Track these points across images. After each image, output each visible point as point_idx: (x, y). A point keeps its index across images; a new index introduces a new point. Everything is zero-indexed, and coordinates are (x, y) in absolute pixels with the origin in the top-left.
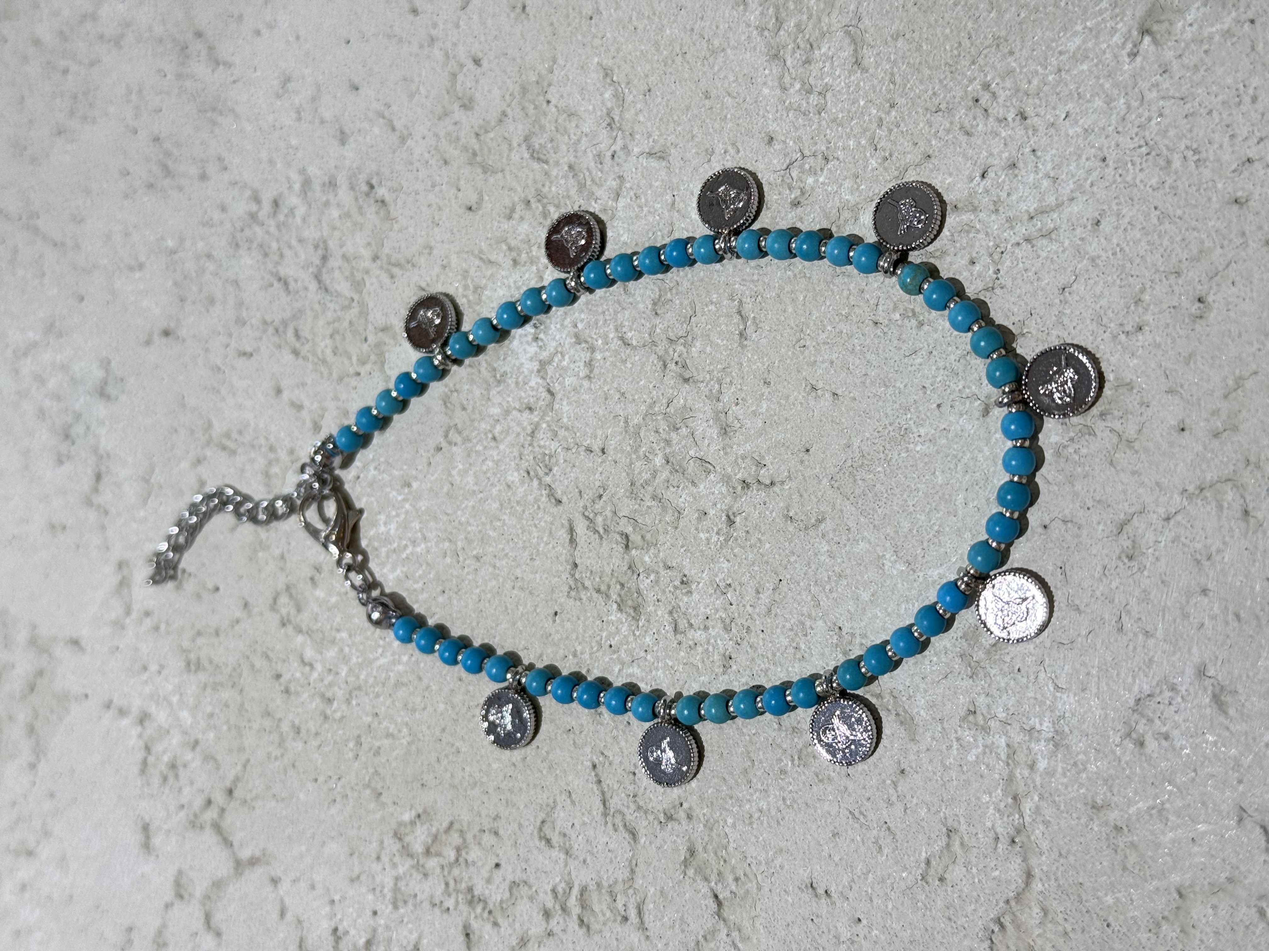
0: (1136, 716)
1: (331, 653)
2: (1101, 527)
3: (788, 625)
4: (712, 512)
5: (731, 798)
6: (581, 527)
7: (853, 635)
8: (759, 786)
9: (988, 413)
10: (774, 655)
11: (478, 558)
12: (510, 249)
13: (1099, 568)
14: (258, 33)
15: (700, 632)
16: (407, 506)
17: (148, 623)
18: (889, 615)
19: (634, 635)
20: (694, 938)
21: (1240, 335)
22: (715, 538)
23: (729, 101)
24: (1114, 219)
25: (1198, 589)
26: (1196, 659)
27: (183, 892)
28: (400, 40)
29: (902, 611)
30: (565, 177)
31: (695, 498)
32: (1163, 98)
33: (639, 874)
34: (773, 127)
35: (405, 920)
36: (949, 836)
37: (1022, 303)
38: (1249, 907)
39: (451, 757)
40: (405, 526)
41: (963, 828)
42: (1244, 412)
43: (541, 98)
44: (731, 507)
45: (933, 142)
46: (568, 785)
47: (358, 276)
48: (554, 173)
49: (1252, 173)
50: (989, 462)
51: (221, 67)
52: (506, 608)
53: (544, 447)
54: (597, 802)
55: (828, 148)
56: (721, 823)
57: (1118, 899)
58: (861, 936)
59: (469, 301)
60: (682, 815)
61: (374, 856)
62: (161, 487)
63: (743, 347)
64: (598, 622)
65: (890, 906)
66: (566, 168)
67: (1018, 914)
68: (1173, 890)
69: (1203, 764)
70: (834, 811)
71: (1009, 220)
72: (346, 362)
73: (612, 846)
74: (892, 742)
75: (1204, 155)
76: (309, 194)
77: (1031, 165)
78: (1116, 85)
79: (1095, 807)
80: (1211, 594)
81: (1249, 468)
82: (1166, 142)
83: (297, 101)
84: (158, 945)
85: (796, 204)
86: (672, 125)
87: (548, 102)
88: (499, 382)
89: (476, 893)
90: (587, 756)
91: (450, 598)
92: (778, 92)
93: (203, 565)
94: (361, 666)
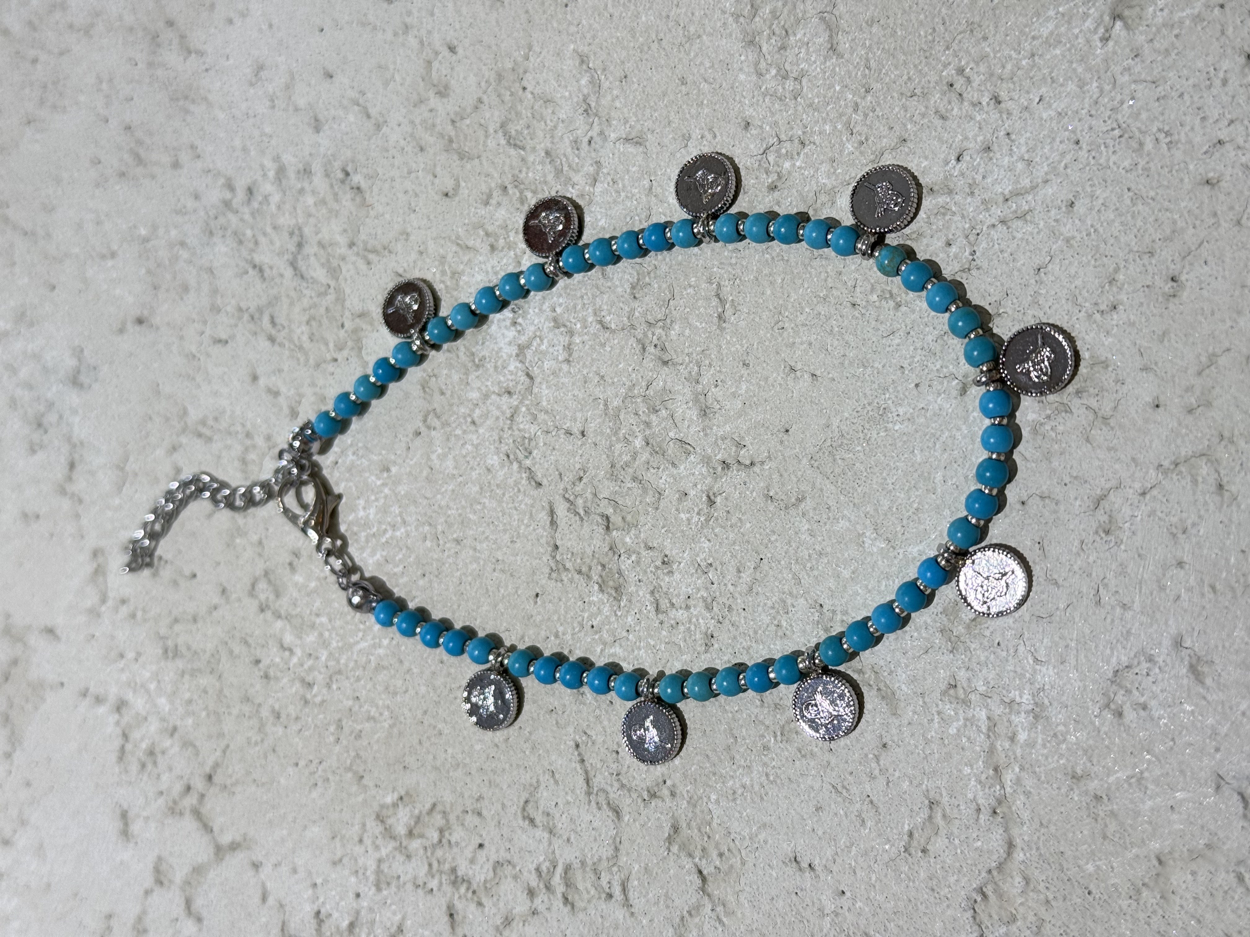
0: (1114, 687)
1: (311, 638)
2: (1078, 503)
3: (769, 603)
5: (714, 774)
6: (561, 509)
7: (834, 612)
8: (742, 763)
9: (965, 392)
11: (458, 541)
12: (487, 234)
13: (1077, 543)
14: (230, 21)
15: (681, 612)
16: (386, 491)
17: (124, 610)
18: (869, 591)
19: (616, 615)
20: (678, 913)
21: (1213, 313)
22: (695, 519)
23: (704, 86)
25: (1174, 562)
26: (1173, 631)
27: (162, 878)
28: (375, 28)
29: (883, 588)
30: (542, 163)
32: (1135, 82)
33: (623, 851)
34: (749, 112)
35: (389, 902)
36: (931, 808)
37: (998, 284)
38: (1227, 872)
39: (433, 739)
40: (384, 510)
41: (945, 799)
42: (1218, 390)
43: (517, 85)
45: (909, 127)
46: (551, 764)
47: (335, 263)
48: (531, 158)
49: (1223, 155)
51: (193, 55)
52: (487, 590)
53: (524, 430)
55: (804, 133)
56: (705, 799)
57: (1098, 868)
58: (845, 908)
59: (446, 287)
60: (665, 792)
61: (356, 839)
62: (136, 475)
64: (580, 603)
65: (874, 879)
66: (543, 154)
69: (1180, 733)
70: (817, 786)
72: (323, 348)
73: (595, 824)
74: (874, 717)
75: (1176, 137)
76: (284, 182)
77: (1005, 149)
78: (1089, 69)
79: (1075, 777)
80: (1187, 567)
81: (1223, 443)
82: (1139, 125)
83: (271, 90)
84: (138, 931)
85: (773, 188)
86: (648, 111)
88: (478, 366)
89: (460, 873)
90: (570, 735)
91: (430, 582)
92: (754, 78)
93: (180, 552)
94: (341, 650)
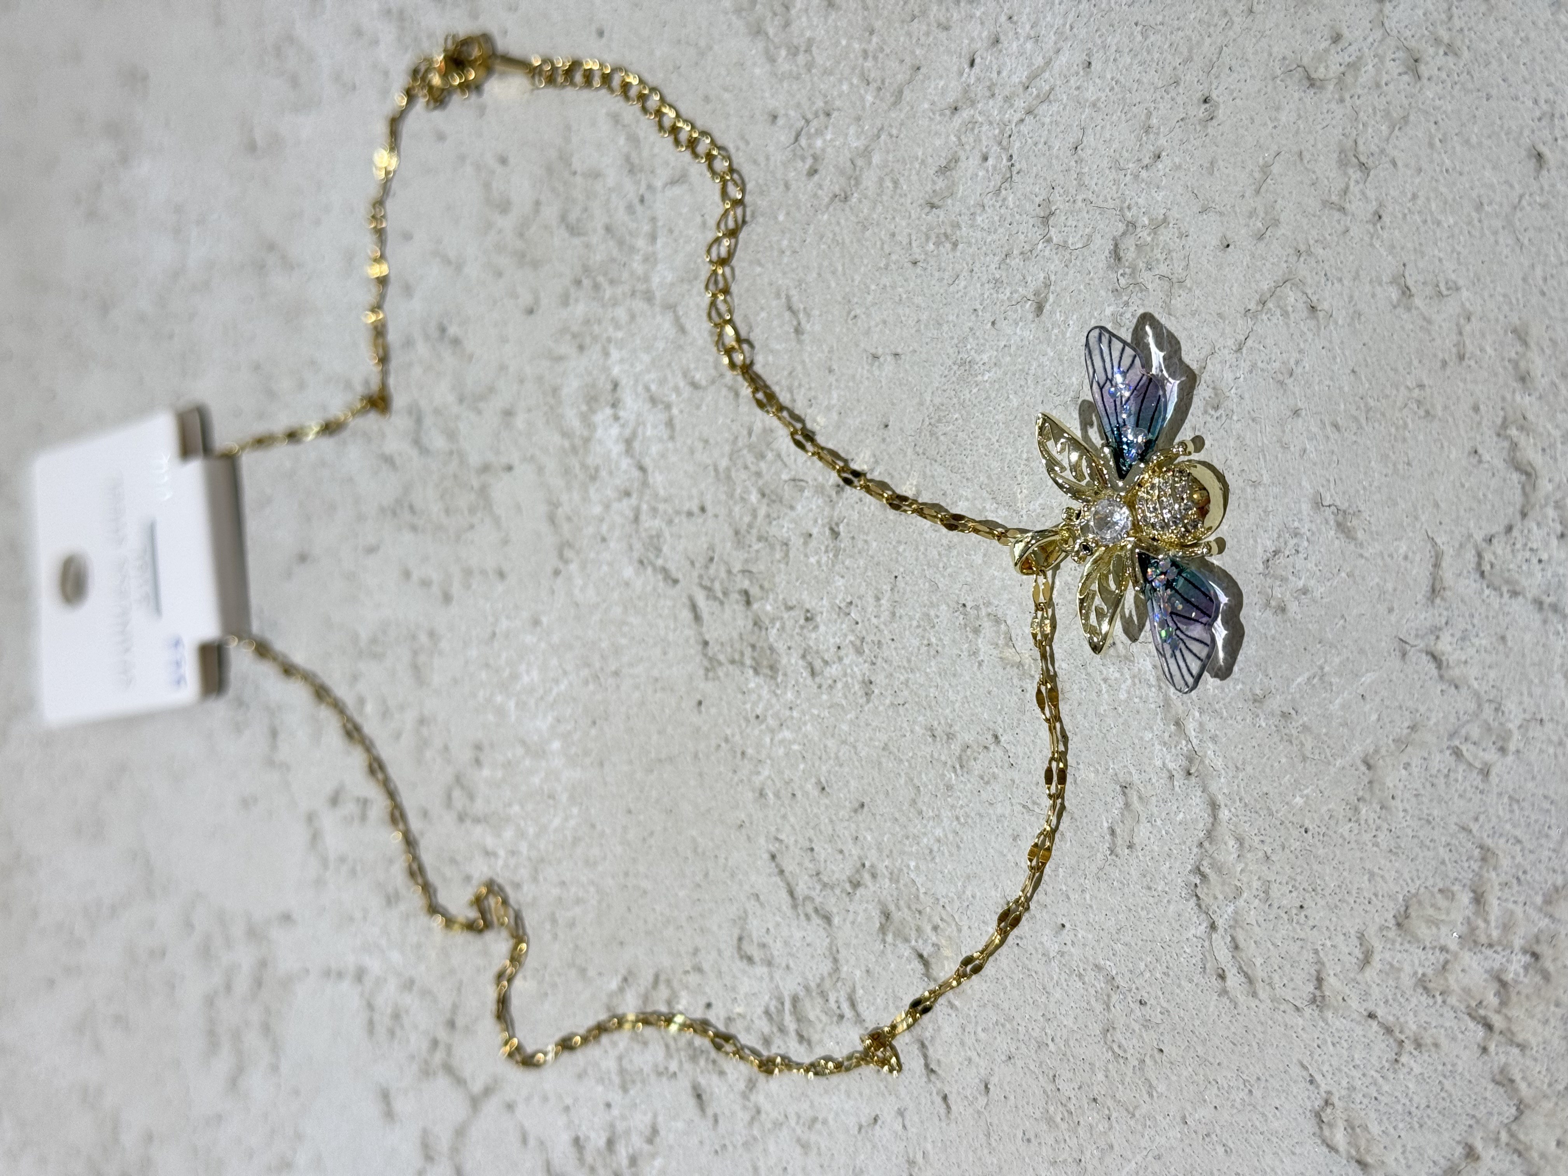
4: (815, 531)
10: (909, 661)
24: (1101, 52)
31: (796, 523)
44: (831, 518)
50: (1056, 363)
54: (784, 894)
63: (800, 342)
67: (1215, 855)
68: (1359, 762)
71: (1007, 99)
87: (575, 173)
